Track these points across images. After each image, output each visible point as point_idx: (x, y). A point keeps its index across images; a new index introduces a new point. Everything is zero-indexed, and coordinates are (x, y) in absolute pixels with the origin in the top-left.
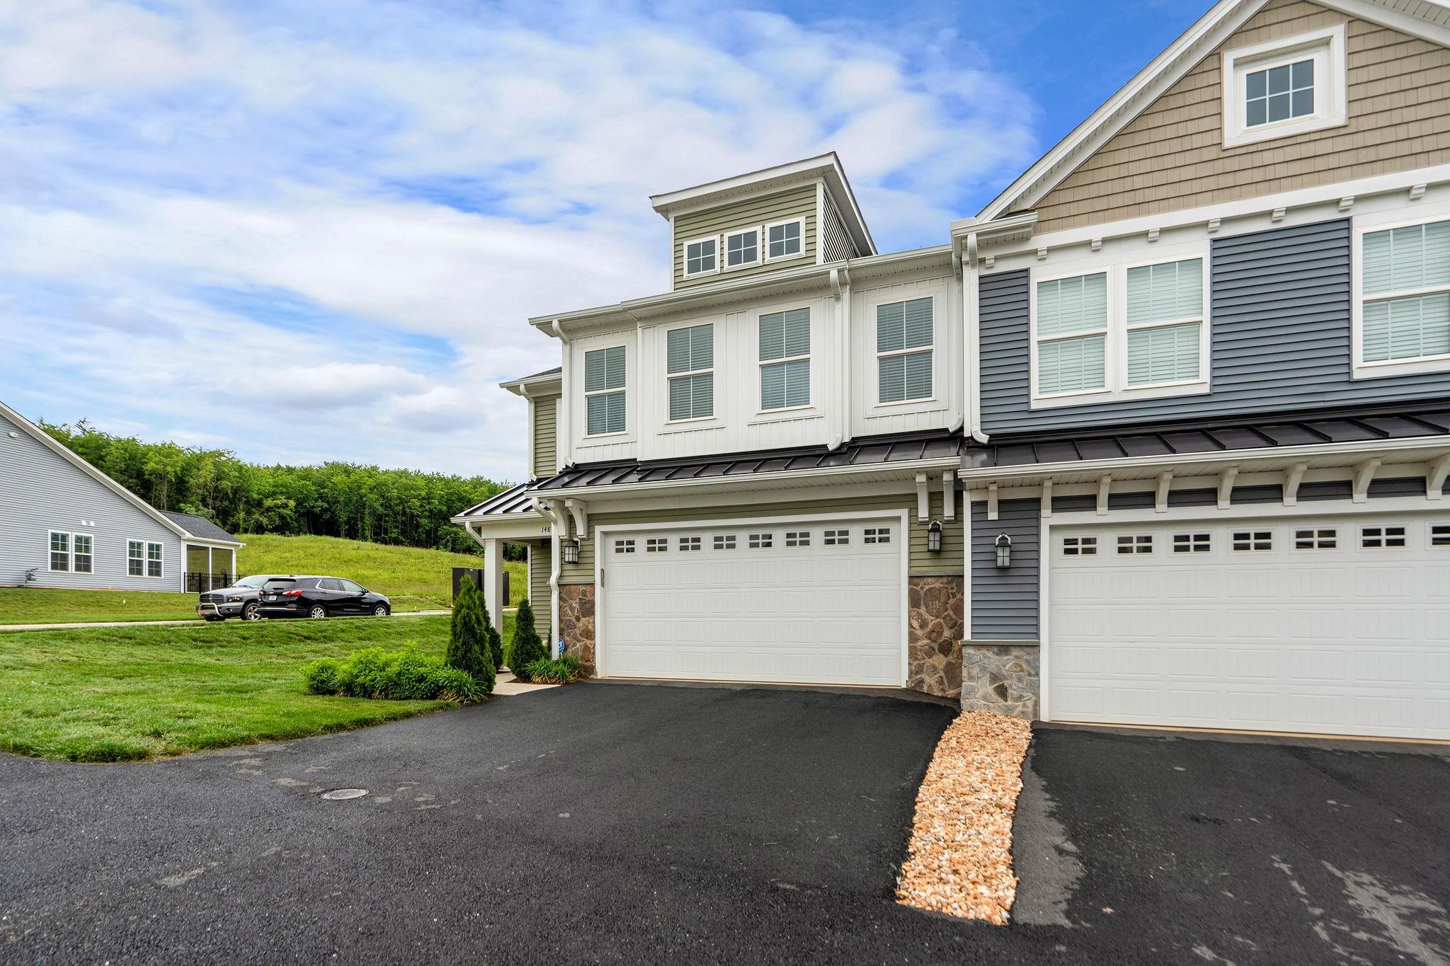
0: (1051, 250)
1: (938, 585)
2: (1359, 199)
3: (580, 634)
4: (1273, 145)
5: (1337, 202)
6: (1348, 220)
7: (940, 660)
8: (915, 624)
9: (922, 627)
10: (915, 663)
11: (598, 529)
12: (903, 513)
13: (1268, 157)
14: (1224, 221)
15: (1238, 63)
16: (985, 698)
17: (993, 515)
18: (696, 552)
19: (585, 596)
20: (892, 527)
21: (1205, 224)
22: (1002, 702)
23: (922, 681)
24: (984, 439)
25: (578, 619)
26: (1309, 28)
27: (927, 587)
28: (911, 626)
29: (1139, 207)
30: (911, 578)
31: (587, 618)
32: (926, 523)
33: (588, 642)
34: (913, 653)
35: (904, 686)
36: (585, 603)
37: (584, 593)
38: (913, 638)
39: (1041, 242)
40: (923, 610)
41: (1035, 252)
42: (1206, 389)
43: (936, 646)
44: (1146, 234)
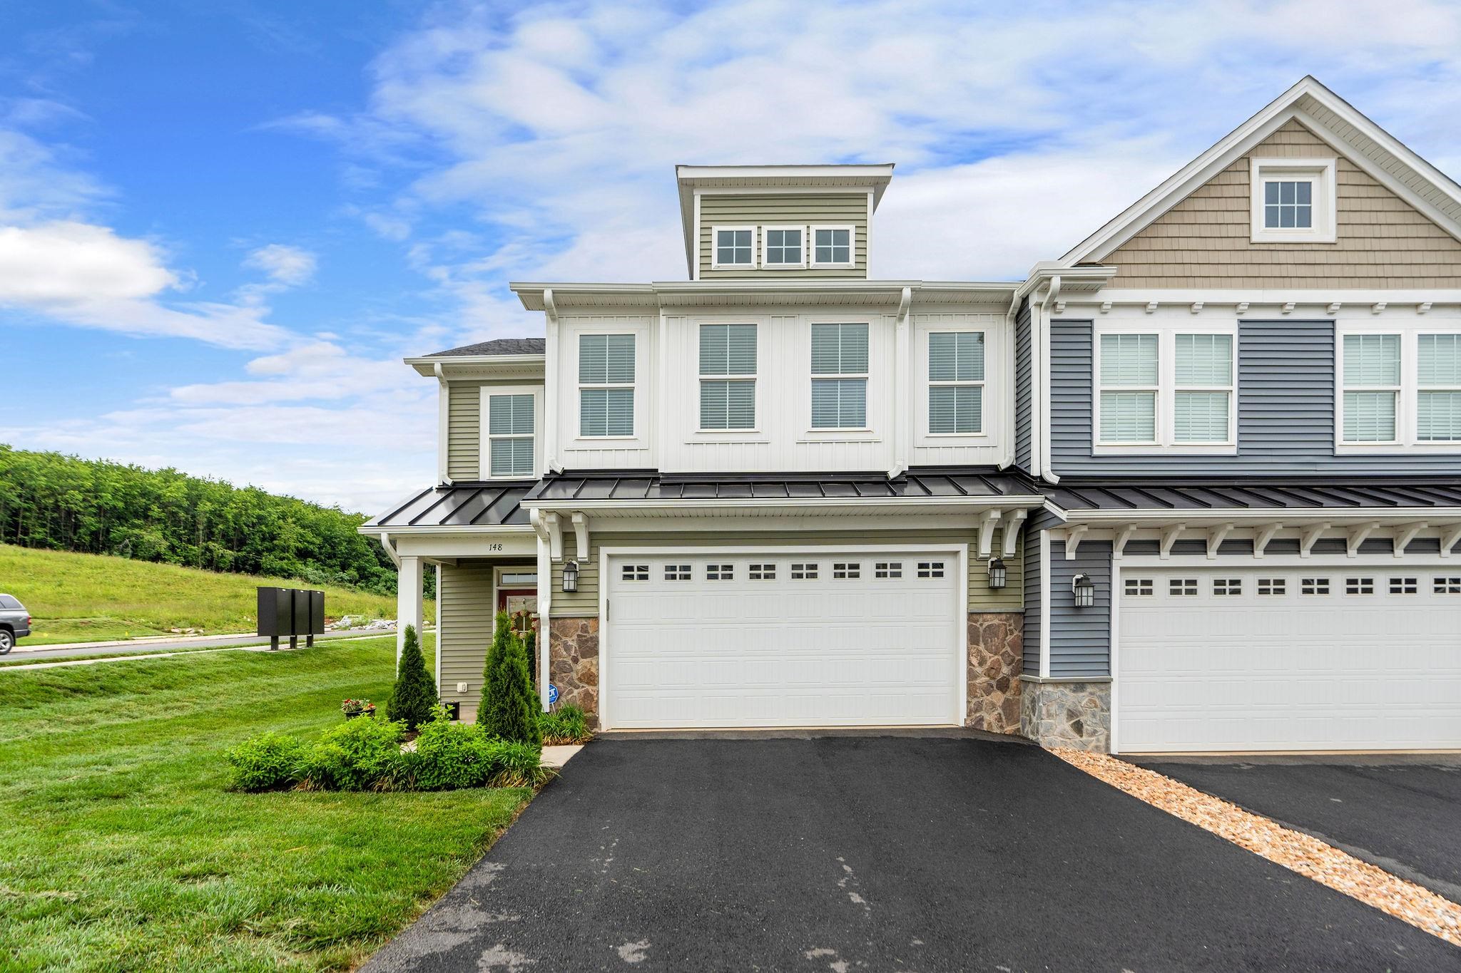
0: (1116, 305)
1: (996, 622)
2: (1344, 306)
3: (580, 679)
4: (1287, 247)
5: (1327, 306)
6: (1333, 322)
7: (998, 697)
8: (975, 661)
9: (981, 664)
10: (974, 701)
11: (604, 551)
12: (963, 548)
13: (1283, 257)
14: (1252, 306)
15: (1264, 171)
16: (1062, 735)
17: (1071, 556)
18: (727, 581)
19: (587, 632)
20: (948, 563)
21: (1235, 306)
22: (1078, 738)
23: (982, 719)
24: (1054, 479)
25: (576, 660)
26: (1311, 155)
27: (986, 624)
28: (970, 663)
29: (1187, 280)
30: (971, 615)
31: (589, 659)
32: (985, 559)
33: (590, 688)
34: (971, 691)
35: (962, 724)
36: (587, 641)
37: (585, 629)
38: (971, 675)
39: (1107, 296)
40: (982, 647)
41: (1099, 305)
42: (1233, 451)
43: (994, 683)
44: (1190, 305)
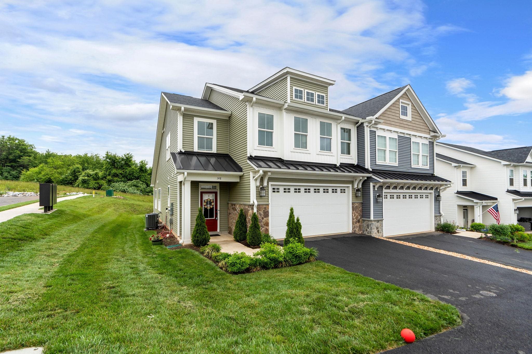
0: (380, 129)
1: (357, 205)
2: (413, 135)
3: (264, 225)
4: (406, 121)
5: (410, 135)
6: (410, 138)
7: (358, 224)
8: (353, 215)
9: (355, 216)
10: (354, 226)
11: (270, 183)
12: (350, 185)
13: (404, 123)
14: (401, 133)
15: (402, 103)
16: (375, 233)
17: (377, 189)
18: (299, 194)
19: (266, 209)
20: (346, 189)
21: (397, 132)
22: (378, 234)
23: (355, 230)
24: (371, 170)
25: (263, 219)
26: (408, 101)
27: (356, 205)
28: (353, 216)
29: (390, 125)
30: (352, 203)
31: (266, 218)
32: (355, 189)
33: (267, 227)
34: (353, 224)
35: (351, 232)
36: (266, 212)
37: (265, 208)
38: (353, 219)
39: (379, 126)
40: (355, 212)
41: (377, 128)
42: (397, 165)
43: (357, 221)
44: (391, 131)
